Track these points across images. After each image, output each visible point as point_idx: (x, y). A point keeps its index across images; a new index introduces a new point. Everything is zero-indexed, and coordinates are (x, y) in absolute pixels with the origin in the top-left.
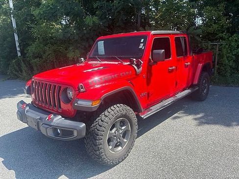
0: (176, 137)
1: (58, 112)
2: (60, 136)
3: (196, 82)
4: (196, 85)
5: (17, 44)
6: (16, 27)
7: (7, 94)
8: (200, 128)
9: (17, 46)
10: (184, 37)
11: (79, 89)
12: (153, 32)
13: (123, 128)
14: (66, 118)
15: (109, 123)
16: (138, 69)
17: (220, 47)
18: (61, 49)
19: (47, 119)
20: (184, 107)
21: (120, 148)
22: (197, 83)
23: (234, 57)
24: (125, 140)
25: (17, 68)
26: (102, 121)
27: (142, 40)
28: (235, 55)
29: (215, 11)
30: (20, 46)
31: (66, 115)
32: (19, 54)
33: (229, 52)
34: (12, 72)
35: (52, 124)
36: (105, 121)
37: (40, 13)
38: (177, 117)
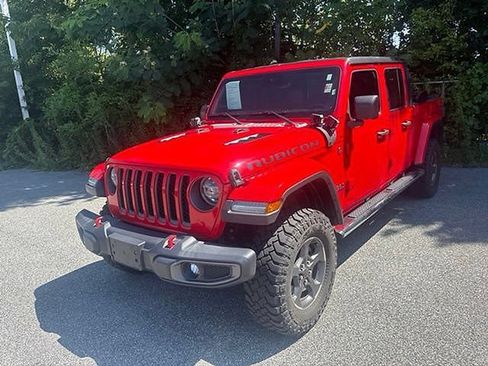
0: (404, 271)
1: (184, 230)
2: (199, 278)
3: (419, 161)
4: (419, 166)
5: (21, 94)
6: (16, 58)
7: (15, 200)
8: (446, 251)
9: (21, 97)
10: (399, 70)
11: (232, 181)
12: (349, 60)
13: (313, 257)
14: (207, 241)
15: (296, 248)
16: (330, 135)
17: (449, 89)
18: (119, 101)
19: (166, 244)
20: (398, 211)
21: (309, 298)
22: (421, 162)
23: (476, 108)
24: (317, 282)
25: (24, 144)
26: (282, 244)
27: (329, 77)
28: (479, 104)
29: (435, 16)
30: (26, 98)
31: (203, 235)
32: (26, 115)
33: (467, 98)
34: (12, 153)
35: (181, 255)
36: (288, 243)
37: (76, 26)
38: (390, 230)
